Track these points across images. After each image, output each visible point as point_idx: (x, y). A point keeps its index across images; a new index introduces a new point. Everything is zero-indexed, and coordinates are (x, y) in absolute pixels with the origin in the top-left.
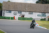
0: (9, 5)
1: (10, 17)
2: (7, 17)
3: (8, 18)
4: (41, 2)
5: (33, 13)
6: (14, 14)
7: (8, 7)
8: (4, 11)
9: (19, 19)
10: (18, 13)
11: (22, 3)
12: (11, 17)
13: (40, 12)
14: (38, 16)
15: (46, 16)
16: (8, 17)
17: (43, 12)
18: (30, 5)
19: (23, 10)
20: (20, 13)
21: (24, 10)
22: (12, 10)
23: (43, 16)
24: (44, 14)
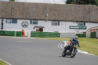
0: (12, 9)
1: (14, 32)
2: (8, 32)
3: (11, 34)
4: (76, 2)
5: (61, 23)
6: (23, 26)
7: (10, 12)
8: (3, 20)
9: (33, 35)
10: (31, 23)
11: (38, 3)
12: (17, 32)
13: (74, 20)
14: (70, 28)
15: (86, 29)
16: (10, 32)
17: (80, 20)
18: (55, 7)
19: (40, 18)
20: (34, 23)
21: (43, 17)
22: (18, 18)
23: (80, 29)
24: (82, 25)
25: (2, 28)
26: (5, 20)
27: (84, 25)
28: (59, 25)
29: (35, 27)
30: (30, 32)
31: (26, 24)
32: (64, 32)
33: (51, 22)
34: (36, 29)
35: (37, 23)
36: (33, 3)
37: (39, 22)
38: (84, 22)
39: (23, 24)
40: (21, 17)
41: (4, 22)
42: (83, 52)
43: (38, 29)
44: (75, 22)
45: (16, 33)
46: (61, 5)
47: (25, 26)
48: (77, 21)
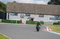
2: (12, 20)
4: (54, 3)
5: (44, 16)
6: (21, 17)
7: (13, 9)
9: (27, 23)
10: (26, 16)
13: (52, 14)
14: (50, 19)
16: (14, 21)
17: (56, 14)
20: (28, 16)
21: (33, 12)
22: (18, 12)
23: (56, 19)
24: (57, 17)
25: (8, 19)
26: (10, 13)
27: (59, 17)
28: (43, 17)
29: (29, 18)
30: (25, 21)
31: (23, 16)
32: (46, 21)
33: (38, 15)
34: (29, 19)
35: (30, 16)
36: (28, 4)
37: (31, 15)
38: (59, 16)
39: (21, 16)
40: (20, 12)
41: (10, 15)
42: (58, 34)
43: (30, 19)
44: (53, 16)
45: (17, 21)
46: (45, 5)
47: (22, 17)
48: (54, 15)
